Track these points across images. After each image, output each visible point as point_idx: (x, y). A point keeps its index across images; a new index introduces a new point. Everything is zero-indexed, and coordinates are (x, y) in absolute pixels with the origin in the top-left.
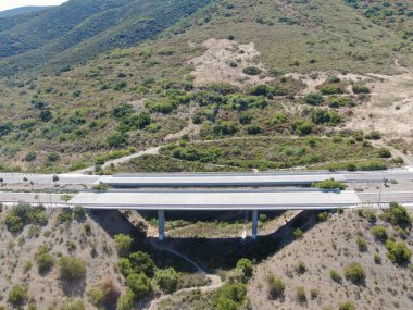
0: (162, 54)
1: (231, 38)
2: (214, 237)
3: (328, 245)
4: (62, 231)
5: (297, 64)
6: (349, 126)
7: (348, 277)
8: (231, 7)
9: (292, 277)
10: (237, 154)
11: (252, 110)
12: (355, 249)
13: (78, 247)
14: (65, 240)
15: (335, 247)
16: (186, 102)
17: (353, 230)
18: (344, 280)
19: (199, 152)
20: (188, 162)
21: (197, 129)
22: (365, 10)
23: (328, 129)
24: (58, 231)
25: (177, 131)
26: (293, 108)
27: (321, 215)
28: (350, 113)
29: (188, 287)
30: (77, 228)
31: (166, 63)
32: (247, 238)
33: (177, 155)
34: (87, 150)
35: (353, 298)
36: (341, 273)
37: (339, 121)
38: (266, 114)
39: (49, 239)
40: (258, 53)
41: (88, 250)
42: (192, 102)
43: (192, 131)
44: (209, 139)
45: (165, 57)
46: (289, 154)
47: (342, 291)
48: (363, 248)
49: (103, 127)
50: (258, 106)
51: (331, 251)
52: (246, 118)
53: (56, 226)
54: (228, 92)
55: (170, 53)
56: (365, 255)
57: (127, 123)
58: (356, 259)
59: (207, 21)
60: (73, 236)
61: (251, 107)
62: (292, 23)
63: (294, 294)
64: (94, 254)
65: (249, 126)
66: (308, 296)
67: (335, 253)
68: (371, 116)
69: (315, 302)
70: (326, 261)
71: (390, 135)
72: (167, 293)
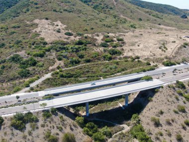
0: (14, 27)
1: (47, 19)
2: (110, 109)
3: (166, 101)
4: (50, 122)
5: (87, 30)
6: (125, 54)
7: (180, 111)
8: (36, 4)
9: (159, 116)
10: (88, 72)
11: (81, 52)
12: (175, 100)
13: (63, 128)
14: (55, 126)
15: (169, 101)
16: (49, 50)
17: (171, 93)
18: (179, 112)
19: (72, 73)
20: (70, 79)
21: (62, 63)
22: (93, 6)
23: (118, 57)
24: (48, 123)
25: (53, 65)
26: (98, 49)
27: (156, 90)
28: (123, 49)
29: (116, 133)
30: (56, 119)
31: (20, 32)
32: (123, 106)
33: (62, 76)
34: (9, 81)
35: (186, 118)
36: (177, 110)
37: (121, 53)
38: (88, 53)
39: (46, 128)
40: (65, 26)
41: (68, 128)
42: (51, 50)
43: (60, 64)
44: (70, 67)
45: (17, 29)
46: (111, 69)
47: (181, 117)
48: (178, 99)
49: (10, 68)
50: (83, 50)
51: (168, 103)
52: (81, 55)
53: (45, 120)
54: (64, 44)
55: (19, 27)
56: (179, 101)
57: (24, 64)
58: (178, 104)
59: (28, 10)
60: (57, 123)
61: (81, 50)
62: (70, 12)
63: (165, 122)
64: (72, 129)
65: (84, 59)
66: (171, 122)
67: (170, 103)
68: (131, 50)
69: (175, 123)
70: (169, 107)
71: (142, 56)
72: (110, 138)
